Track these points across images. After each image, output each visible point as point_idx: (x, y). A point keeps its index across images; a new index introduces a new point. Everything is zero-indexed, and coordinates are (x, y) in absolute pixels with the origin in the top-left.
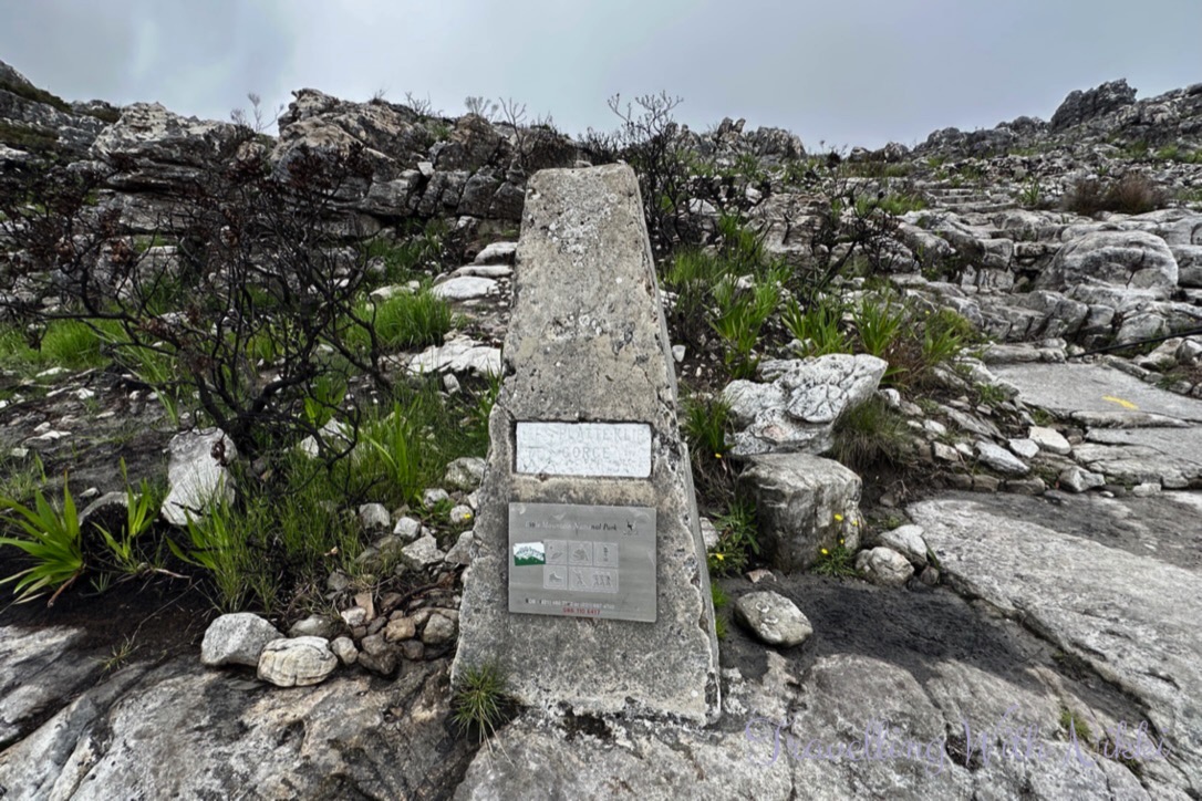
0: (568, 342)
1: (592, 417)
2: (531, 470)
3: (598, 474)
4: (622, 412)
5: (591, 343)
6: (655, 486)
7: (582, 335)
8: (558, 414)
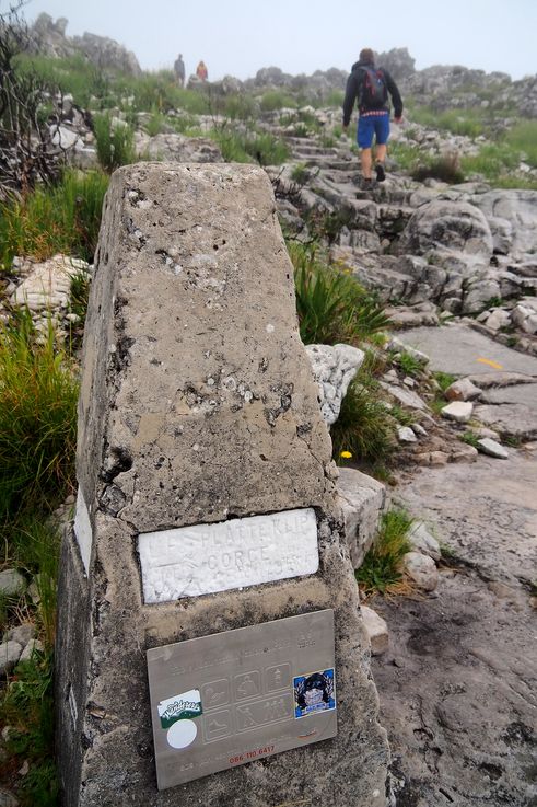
0: (208, 415)
1: (245, 512)
2: (166, 595)
3: (257, 581)
4: (284, 499)
5: (240, 414)
6: (327, 582)
7: (226, 405)
8: (201, 515)
